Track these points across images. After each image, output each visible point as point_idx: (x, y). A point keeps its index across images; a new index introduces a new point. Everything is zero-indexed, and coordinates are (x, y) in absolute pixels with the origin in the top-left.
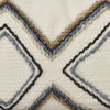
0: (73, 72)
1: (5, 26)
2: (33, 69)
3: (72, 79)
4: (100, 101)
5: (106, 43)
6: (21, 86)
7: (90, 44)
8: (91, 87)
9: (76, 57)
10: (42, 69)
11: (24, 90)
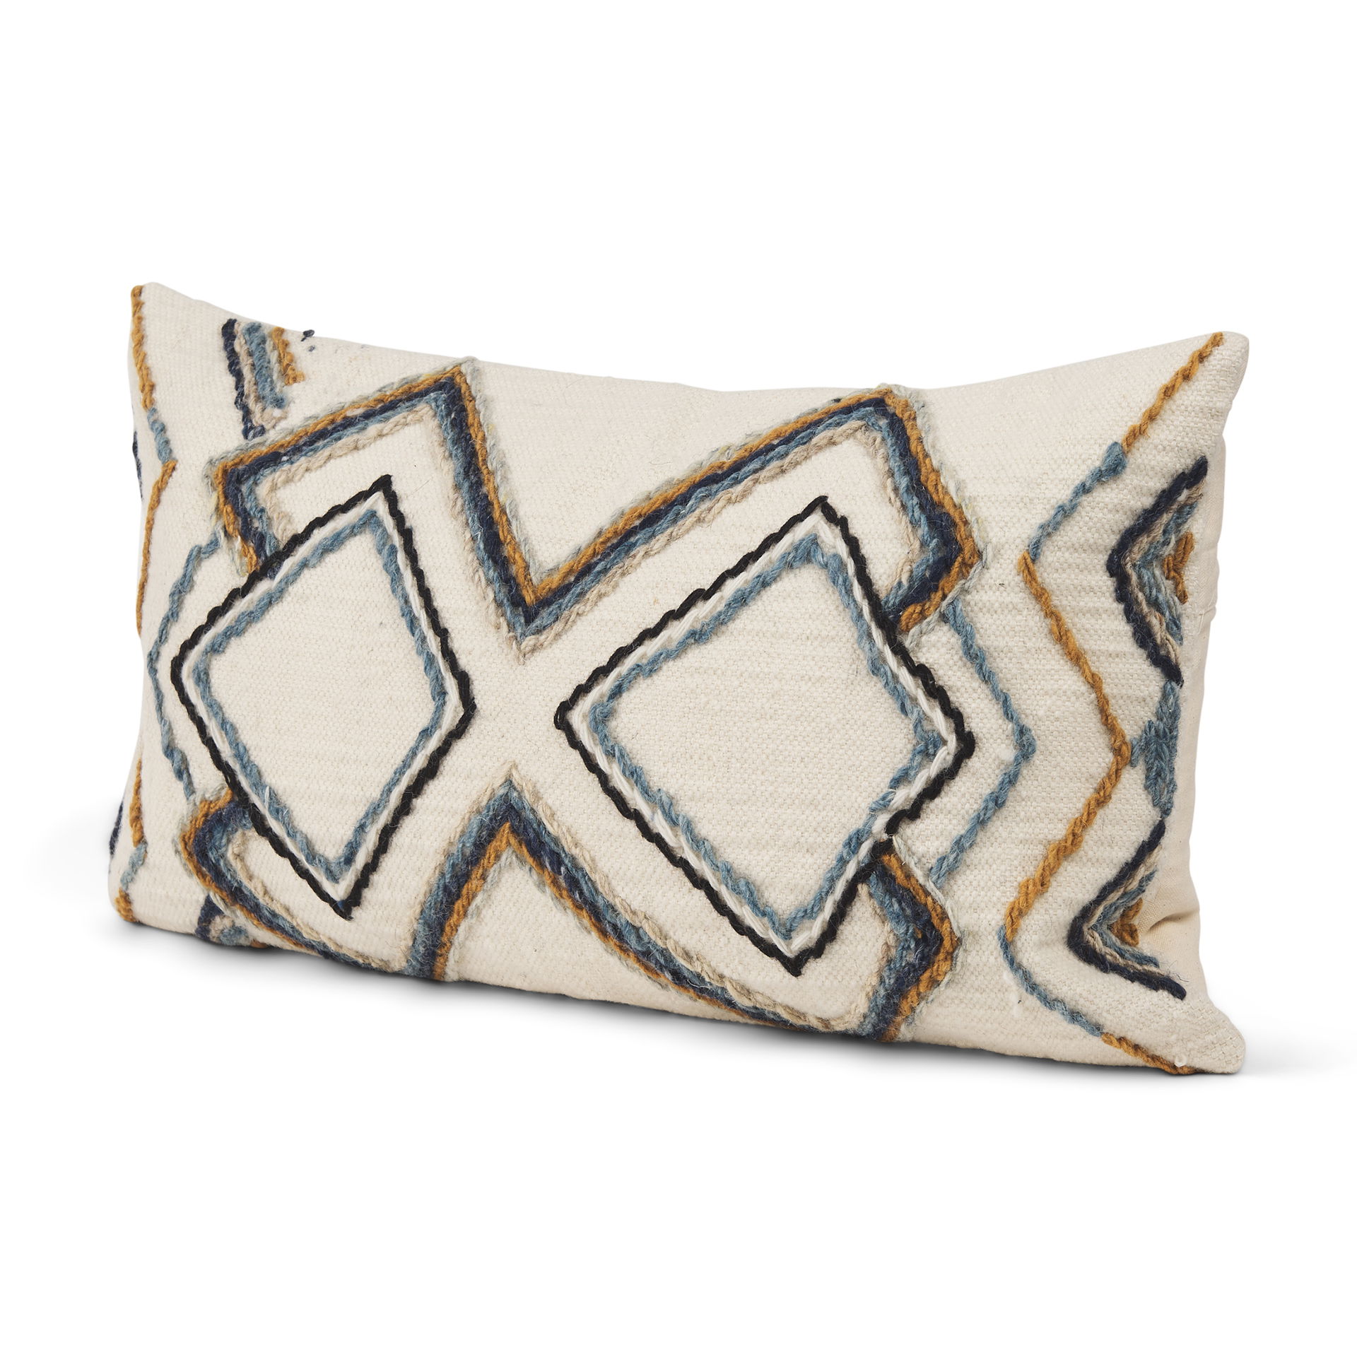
0: (596, 726)
2: (440, 696)
3: (591, 765)
8: (673, 819)
9: (620, 654)
10: (476, 701)
11: (395, 799)
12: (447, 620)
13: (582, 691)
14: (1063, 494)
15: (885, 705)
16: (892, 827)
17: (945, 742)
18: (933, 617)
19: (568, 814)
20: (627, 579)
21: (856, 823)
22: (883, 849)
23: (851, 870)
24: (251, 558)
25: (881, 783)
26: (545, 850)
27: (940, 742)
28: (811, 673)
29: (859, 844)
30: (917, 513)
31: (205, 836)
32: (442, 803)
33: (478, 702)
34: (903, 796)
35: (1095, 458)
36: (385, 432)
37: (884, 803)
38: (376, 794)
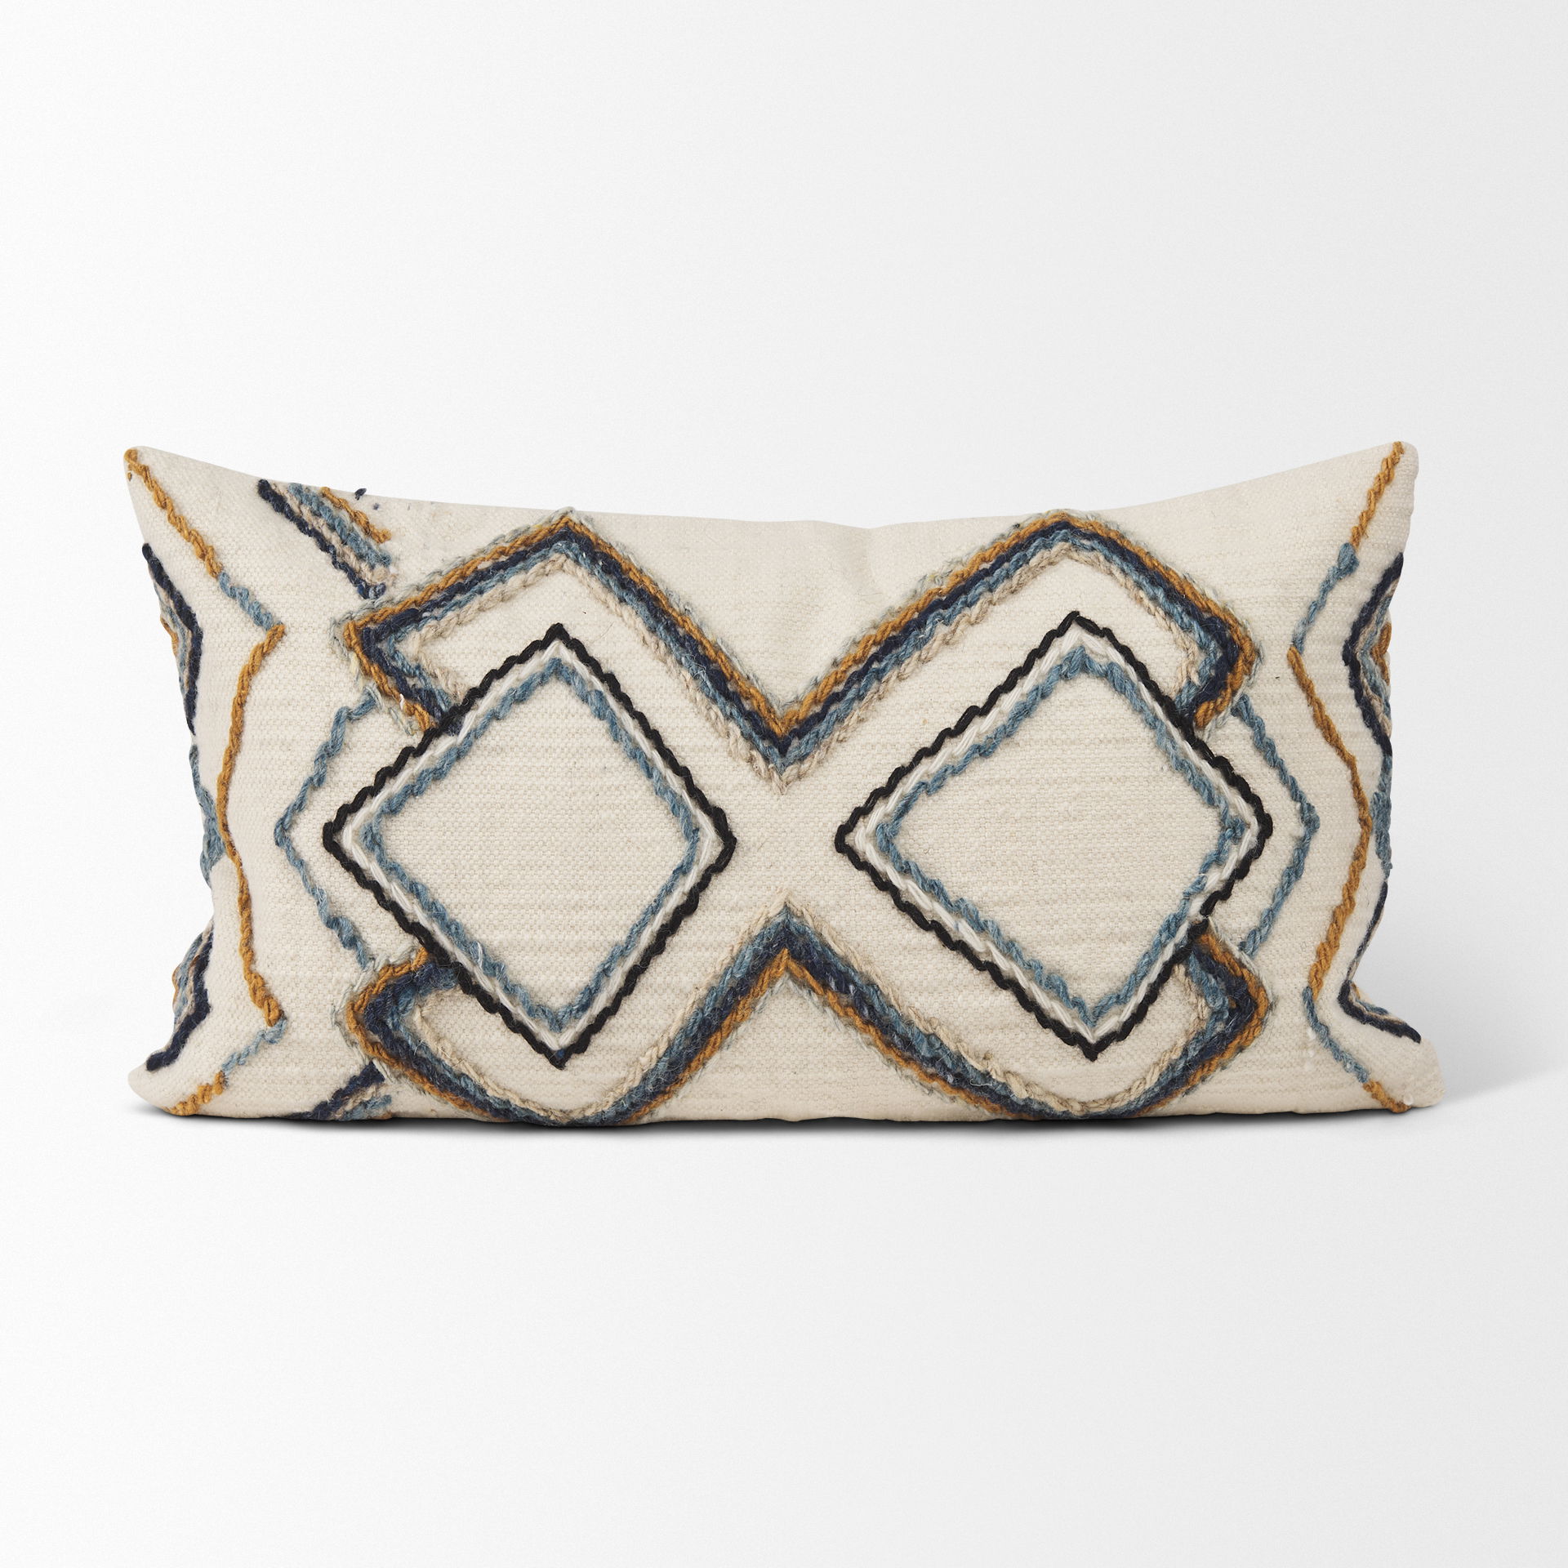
0: (887, 845)
1: (557, 632)
2: (692, 833)
3: (882, 884)
4: (1027, 1003)
5: (1047, 711)
6: (634, 914)
7: (972, 713)
8: (980, 927)
9: (899, 774)
10: (735, 835)
11: (646, 938)
12: (685, 758)
13: (860, 813)
14: (1313, 593)
15: (1190, 800)
16: (1207, 909)
17: (1248, 825)
18: (1226, 712)
19: (854, 933)
20: (884, 702)
21: (1170, 908)
22: (1199, 930)
23: (1168, 953)
24: (421, 715)
25: (1192, 869)
26: (830, 971)
27: (1244, 826)
28: (1111, 774)
29: (1178, 926)
30: (1186, 619)
31: (385, 1002)
32: (704, 937)
33: (737, 833)
34: (1215, 879)
35: (1330, 558)
36: (529, 582)
37: (1199, 886)
38: (621, 937)
